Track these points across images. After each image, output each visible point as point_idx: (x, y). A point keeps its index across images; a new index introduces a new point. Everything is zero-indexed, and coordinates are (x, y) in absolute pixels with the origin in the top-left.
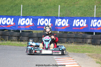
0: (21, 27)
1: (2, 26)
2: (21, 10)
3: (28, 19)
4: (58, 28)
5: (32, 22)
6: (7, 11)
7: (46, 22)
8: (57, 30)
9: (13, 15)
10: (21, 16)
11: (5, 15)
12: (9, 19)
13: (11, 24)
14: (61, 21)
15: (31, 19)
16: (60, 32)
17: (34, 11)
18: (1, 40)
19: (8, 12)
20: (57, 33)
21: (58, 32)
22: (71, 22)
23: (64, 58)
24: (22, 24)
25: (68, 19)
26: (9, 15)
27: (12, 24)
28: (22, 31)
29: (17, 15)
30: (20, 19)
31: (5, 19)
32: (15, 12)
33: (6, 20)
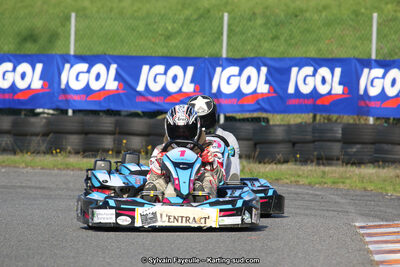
0: (224, 102)
1: (150, 97)
2: (222, 34)
3: (250, 71)
4: (373, 104)
5: (267, 82)
6: (168, 38)
7: (324, 81)
8: (368, 113)
9: (192, 55)
10: (224, 56)
11: (160, 54)
12: (176, 70)
13: (184, 90)
14: (384, 77)
15: (264, 70)
16: (378, 119)
17: (275, 38)
18: (147, 153)
19: (173, 43)
20: (367, 125)
21: (371, 120)
23: (397, 226)
24: (227, 89)
26: (175, 54)
28: (226, 118)
29: (207, 52)
30: (219, 69)
31: (160, 68)
32: (198, 40)
33: (165, 73)
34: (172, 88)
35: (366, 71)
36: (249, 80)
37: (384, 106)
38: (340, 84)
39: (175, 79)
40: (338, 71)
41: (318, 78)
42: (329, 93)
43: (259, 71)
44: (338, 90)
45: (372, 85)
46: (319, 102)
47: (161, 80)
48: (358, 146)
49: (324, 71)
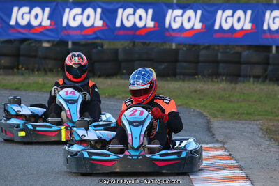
10: (71, 0)
13: (44, 24)
14: (182, 15)
21: (174, 46)
22: (208, 19)
24: (74, 24)
25: (200, 9)
27: (46, 23)
28: (73, 44)
30: (67, 10)
34: (35, 23)
35: (170, 11)
36: (88, 17)
37: (183, 35)
38: (152, 20)
39: (36, 16)
40: (150, 11)
41: (137, 16)
42: (145, 26)
43: (95, 11)
44: (151, 24)
45: (174, 21)
46: (138, 33)
47: (27, 17)
48: (166, 64)
49: (141, 12)
